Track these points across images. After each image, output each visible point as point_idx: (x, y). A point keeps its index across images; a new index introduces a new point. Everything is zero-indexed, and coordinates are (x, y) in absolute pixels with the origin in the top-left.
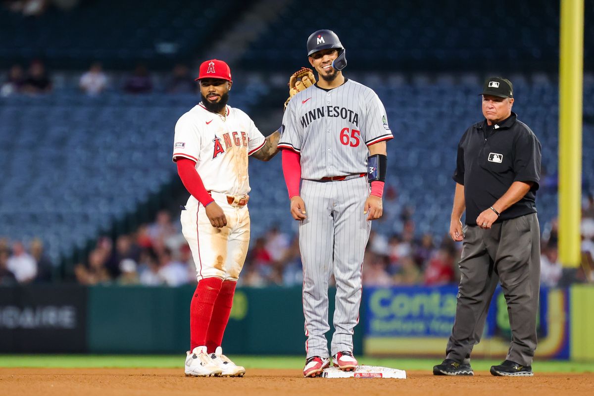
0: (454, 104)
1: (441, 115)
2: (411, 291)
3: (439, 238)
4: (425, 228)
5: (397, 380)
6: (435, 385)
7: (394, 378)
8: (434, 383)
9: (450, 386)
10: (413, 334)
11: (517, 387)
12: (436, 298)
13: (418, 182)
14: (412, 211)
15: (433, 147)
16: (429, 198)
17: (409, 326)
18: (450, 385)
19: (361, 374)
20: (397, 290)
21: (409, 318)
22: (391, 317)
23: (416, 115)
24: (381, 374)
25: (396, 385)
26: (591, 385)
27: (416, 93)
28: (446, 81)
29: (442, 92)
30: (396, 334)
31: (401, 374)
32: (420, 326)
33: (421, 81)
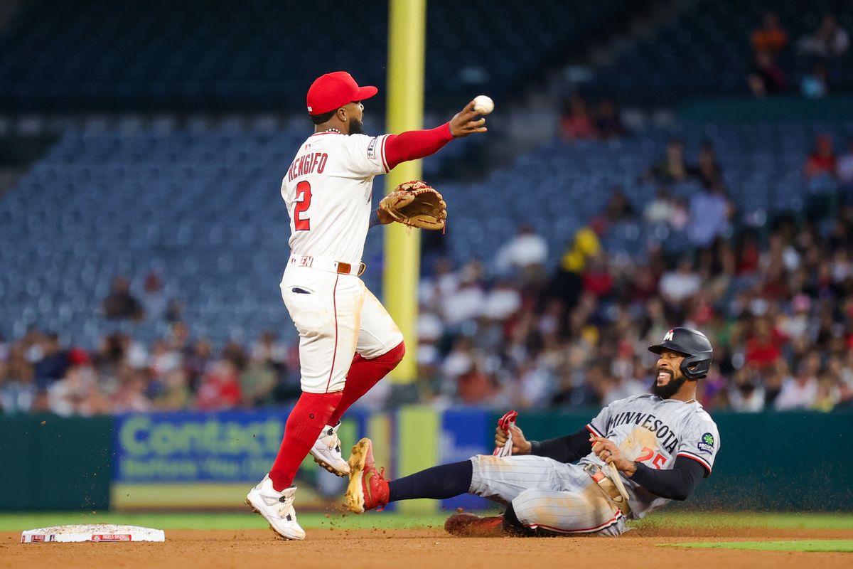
0: (243, 157)
1: (224, 173)
2: (178, 419)
3: (219, 345)
4: (200, 331)
5: (151, 544)
6: (203, 550)
7: (148, 542)
8: (202, 546)
9: (224, 551)
10: (181, 479)
11: (318, 551)
12: (212, 429)
13: (191, 266)
14: (183, 308)
15: (213, 217)
16: (205, 289)
17: (174, 468)
18: (225, 549)
19: (101, 537)
20: (157, 419)
21: (177, 456)
22: (149, 457)
23: (190, 173)
24: (130, 536)
25: (149, 551)
26: (419, 545)
27: (189, 142)
28: (232, 126)
29: (226, 142)
30: (157, 479)
31: (158, 536)
32: (190, 468)
33: (198, 125)
